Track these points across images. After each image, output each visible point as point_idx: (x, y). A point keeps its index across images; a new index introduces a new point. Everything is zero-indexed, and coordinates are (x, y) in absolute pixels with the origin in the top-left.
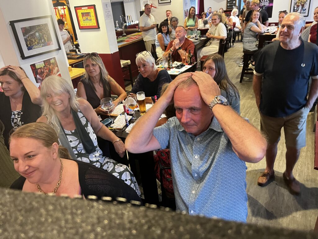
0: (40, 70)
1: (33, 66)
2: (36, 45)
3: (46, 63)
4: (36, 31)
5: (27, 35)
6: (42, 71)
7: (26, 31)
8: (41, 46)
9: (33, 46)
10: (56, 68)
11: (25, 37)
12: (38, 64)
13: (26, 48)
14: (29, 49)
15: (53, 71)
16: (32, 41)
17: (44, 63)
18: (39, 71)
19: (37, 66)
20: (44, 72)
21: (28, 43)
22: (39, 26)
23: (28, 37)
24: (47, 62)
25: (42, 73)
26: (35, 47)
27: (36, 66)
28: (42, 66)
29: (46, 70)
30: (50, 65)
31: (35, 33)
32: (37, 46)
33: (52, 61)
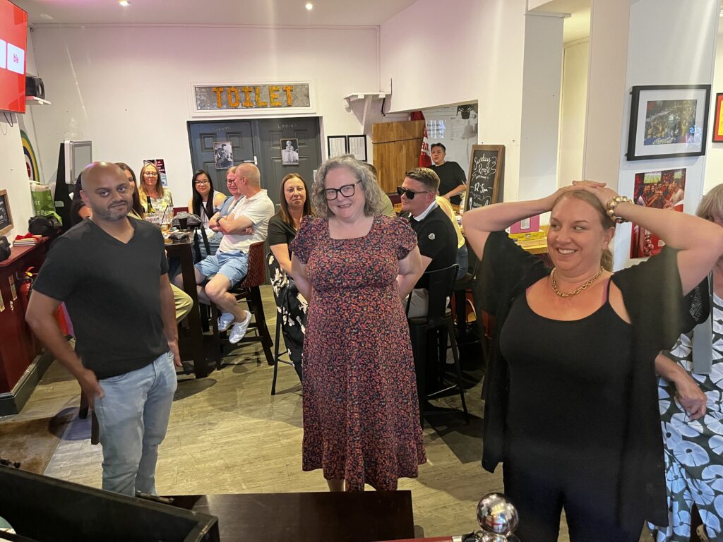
1: (640, 177)
2: (662, 138)
3: (666, 176)
4: (672, 112)
5: (653, 117)
6: (651, 191)
7: (653, 107)
8: (670, 141)
9: (657, 138)
11: (649, 120)
12: (651, 174)
13: (643, 140)
14: (648, 142)
15: (671, 195)
16: (658, 129)
17: (662, 175)
21: (650, 131)
22: (681, 102)
23: (654, 120)
24: (668, 175)
25: (650, 193)
26: (658, 141)
27: (645, 178)
29: (659, 189)
31: (669, 114)
32: (662, 140)
33: (678, 175)
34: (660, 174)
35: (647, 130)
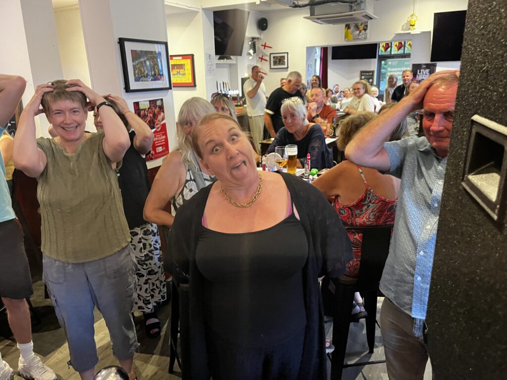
0: (143, 111)
1: (136, 104)
2: (145, 77)
4: (147, 59)
5: (137, 62)
6: (145, 114)
7: (136, 55)
8: (150, 79)
9: (142, 77)
10: (162, 114)
11: (134, 64)
12: (143, 103)
13: (133, 78)
14: (137, 80)
15: (157, 117)
16: (141, 70)
17: (150, 103)
18: (142, 113)
19: (141, 107)
20: (147, 116)
21: (136, 72)
22: (151, 52)
23: (138, 64)
24: (153, 103)
25: (145, 116)
26: (143, 79)
27: (140, 105)
28: (147, 108)
29: (150, 113)
30: (155, 108)
32: (145, 79)
33: (159, 103)
34: (148, 103)
35: (134, 71)
